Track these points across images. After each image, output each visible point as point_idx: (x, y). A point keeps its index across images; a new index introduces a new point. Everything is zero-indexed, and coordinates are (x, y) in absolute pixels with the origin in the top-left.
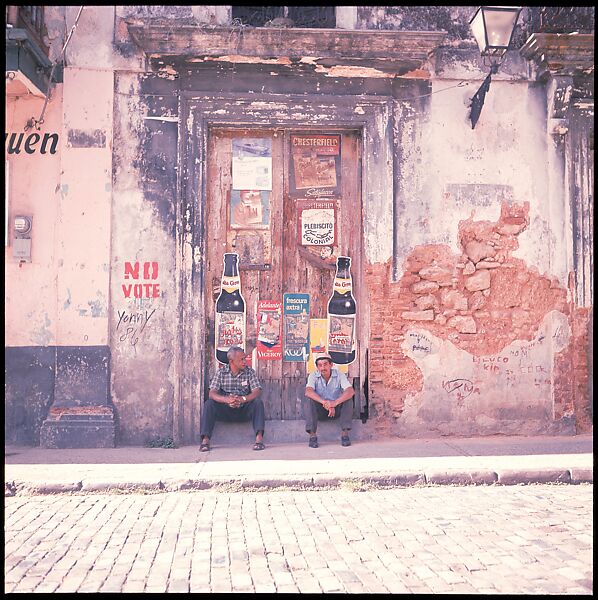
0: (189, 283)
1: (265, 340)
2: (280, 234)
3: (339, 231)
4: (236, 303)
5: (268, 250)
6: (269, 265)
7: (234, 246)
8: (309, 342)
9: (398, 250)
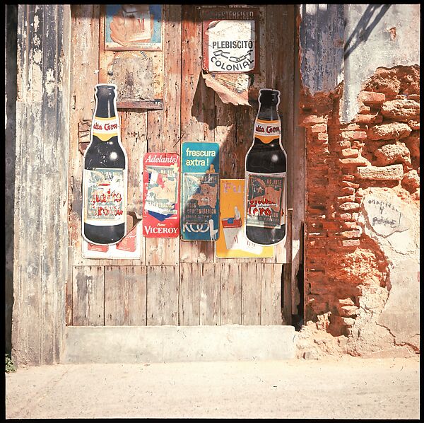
0: (37, 124)
1: (156, 210)
2: (177, 57)
3: (263, 53)
4: (114, 156)
5: (160, 79)
6: (161, 100)
7: (110, 74)
8: (218, 213)
9: (352, 75)
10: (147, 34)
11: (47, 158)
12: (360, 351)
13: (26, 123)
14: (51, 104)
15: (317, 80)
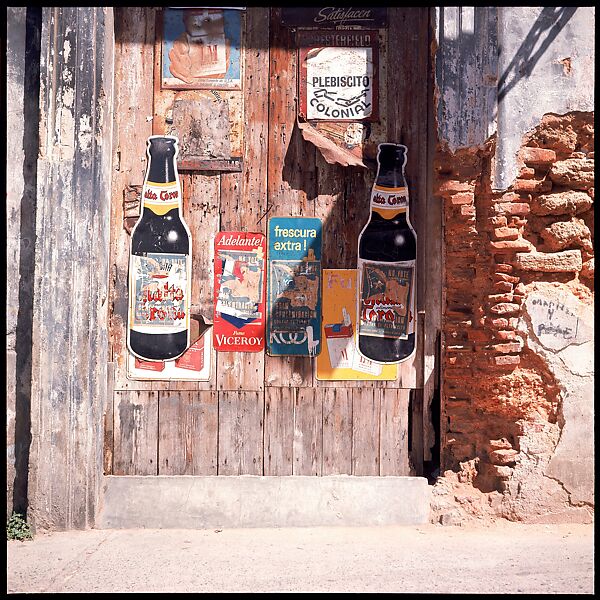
0: (67, 191)
1: (231, 311)
2: (262, 98)
3: (383, 93)
4: (173, 236)
5: (238, 130)
6: (240, 159)
7: (169, 122)
8: (320, 317)
9: (508, 124)
10: (220, 67)
11: (80, 239)
12: (520, 514)
13: (51, 189)
14: (86, 164)
15: (459, 130)
